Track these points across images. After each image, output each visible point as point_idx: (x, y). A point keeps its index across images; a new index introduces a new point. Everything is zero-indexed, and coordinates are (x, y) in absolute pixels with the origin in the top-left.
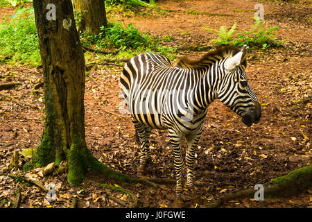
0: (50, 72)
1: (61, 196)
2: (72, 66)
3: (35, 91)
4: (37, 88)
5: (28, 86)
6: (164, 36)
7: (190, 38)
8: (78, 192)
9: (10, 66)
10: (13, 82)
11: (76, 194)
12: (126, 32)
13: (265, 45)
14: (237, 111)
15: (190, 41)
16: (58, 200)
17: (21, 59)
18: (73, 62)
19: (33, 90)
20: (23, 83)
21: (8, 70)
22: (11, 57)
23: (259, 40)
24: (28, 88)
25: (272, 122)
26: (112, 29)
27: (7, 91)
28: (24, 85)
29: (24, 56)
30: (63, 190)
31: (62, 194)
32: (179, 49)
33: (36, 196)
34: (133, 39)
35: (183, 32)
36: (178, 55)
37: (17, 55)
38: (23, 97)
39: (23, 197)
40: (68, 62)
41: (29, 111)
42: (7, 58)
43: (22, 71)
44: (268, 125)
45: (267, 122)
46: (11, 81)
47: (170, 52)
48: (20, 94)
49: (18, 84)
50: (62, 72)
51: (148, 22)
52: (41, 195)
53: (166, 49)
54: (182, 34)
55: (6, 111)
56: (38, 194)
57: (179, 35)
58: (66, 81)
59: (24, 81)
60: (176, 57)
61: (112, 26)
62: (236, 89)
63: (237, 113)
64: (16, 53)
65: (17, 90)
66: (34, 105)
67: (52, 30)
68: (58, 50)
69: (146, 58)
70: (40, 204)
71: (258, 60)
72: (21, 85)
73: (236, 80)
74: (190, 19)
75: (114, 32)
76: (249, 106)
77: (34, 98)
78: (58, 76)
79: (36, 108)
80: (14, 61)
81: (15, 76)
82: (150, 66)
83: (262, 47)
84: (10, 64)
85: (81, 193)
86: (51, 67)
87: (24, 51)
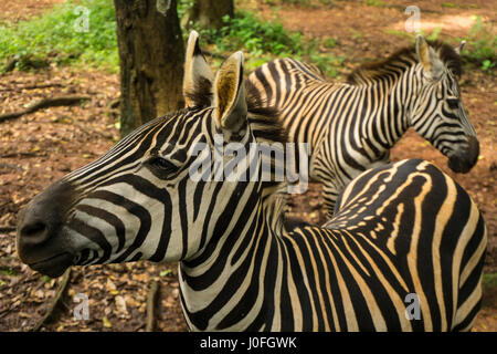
0: (132, 80)
1: (135, 277)
2: (167, 73)
3: (112, 111)
4: (114, 106)
5: (102, 102)
6: (326, 38)
7: (366, 44)
8: (163, 274)
9: (75, 70)
10: (78, 95)
11: (158, 275)
12: (263, 27)
13: (487, 64)
14: (441, 147)
15: (367, 49)
16: (130, 283)
17: (93, 60)
18: (169, 66)
19: (108, 109)
20: (93, 98)
21: (73, 75)
22: (79, 55)
23: (478, 54)
24: (100, 106)
25: (485, 186)
26: (242, 22)
27: (67, 108)
28: (94, 101)
29: (99, 55)
30: (139, 269)
31: (137, 274)
32: (347, 61)
33: (96, 275)
34: (274, 39)
35: (356, 35)
36: (344, 70)
37: (89, 53)
38: (92, 119)
39: (76, 275)
40: (161, 66)
41: (100, 141)
42: (72, 57)
43: (93, 79)
44: (478, 190)
45: (477, 187)
46: (74, 92)
47: (332, 65)
48: (87, 115)
49: (85, 99)
50: (150, 81)
51: (302, 14)
52: (103, 274)
53: (325, 60)
54: (354, 37)
55: (64, 139)
56: (99, 272)
57: (349, 39)
58: (156, 95)
59: (95, 94)
60: (339, 74)
61: (242, 17)
62: (439, 111)
63: (442, 151)
64: (87, 50)
65: (84, 108)
66: (108, 134)
67: (139, 14)
68: (147, 47)
69: (289, 67)
70: (101, 287)
71: (474, 86)
72: (90, 100)
73: (440, 96)
74: (370, 13)
75: (245, 27)
76: (459, 141)
77: (109, 123)
78: (143, 88)
79: (110, 138)
80: (83, 63)
81: (83, 85)
82: (298, 80)
83: (481, 65)
84: (75, 66)
85: (167, 275)
86: (134, 72)
87: (99, 46)
